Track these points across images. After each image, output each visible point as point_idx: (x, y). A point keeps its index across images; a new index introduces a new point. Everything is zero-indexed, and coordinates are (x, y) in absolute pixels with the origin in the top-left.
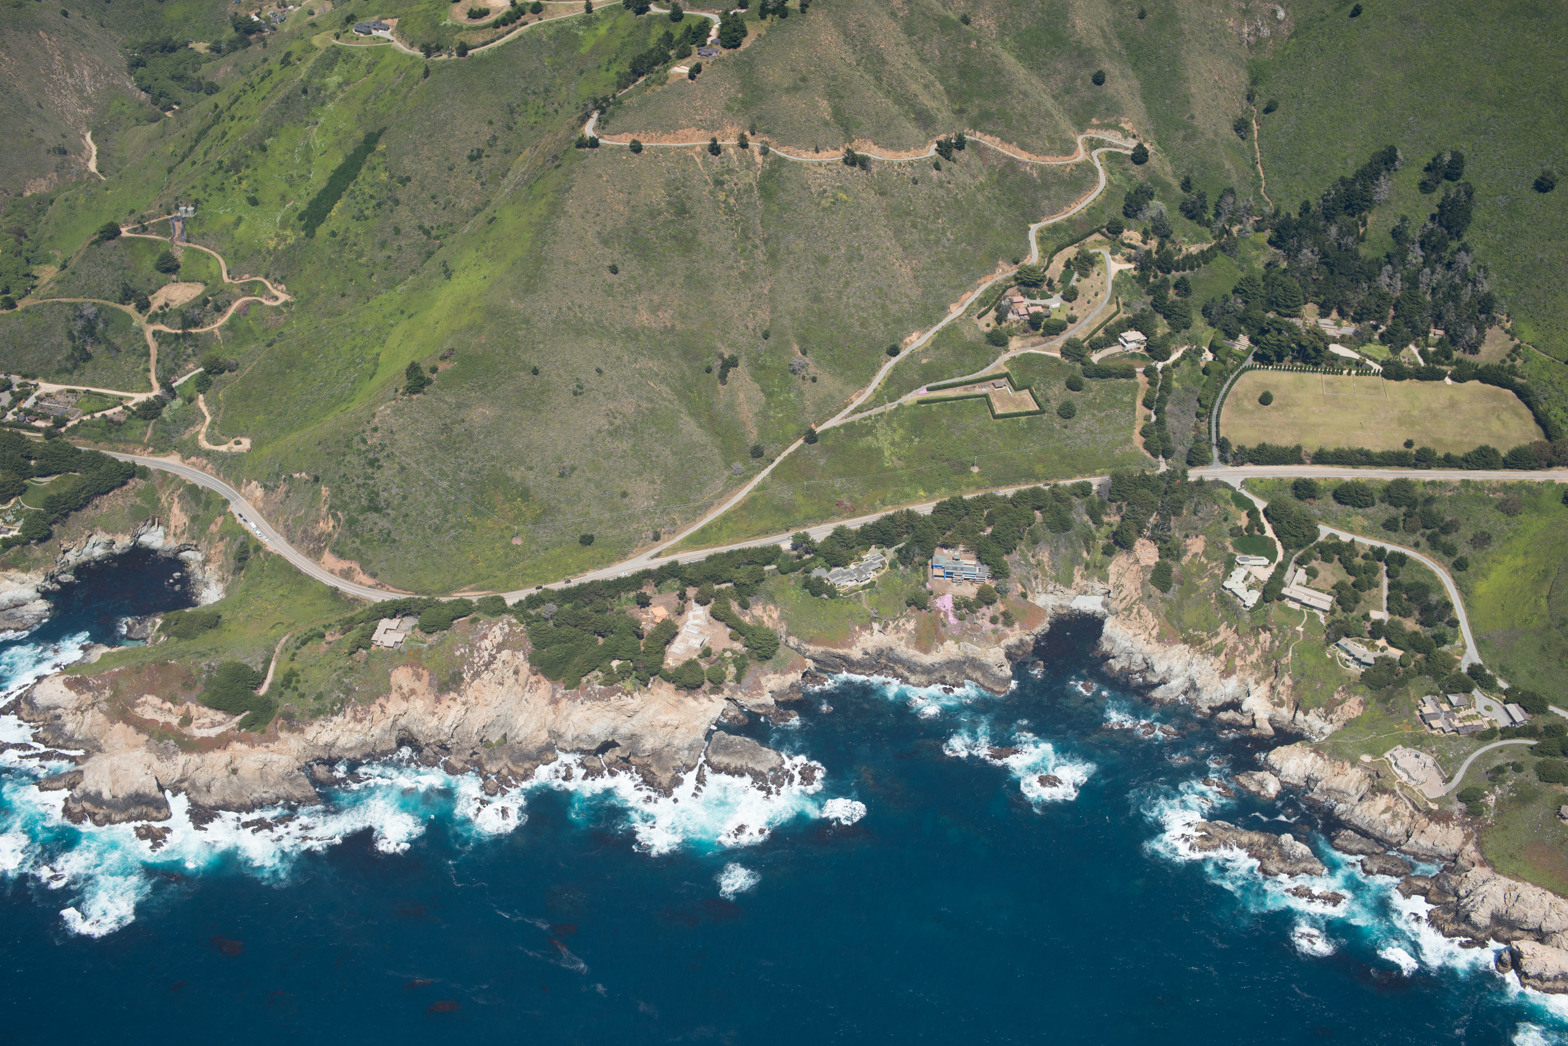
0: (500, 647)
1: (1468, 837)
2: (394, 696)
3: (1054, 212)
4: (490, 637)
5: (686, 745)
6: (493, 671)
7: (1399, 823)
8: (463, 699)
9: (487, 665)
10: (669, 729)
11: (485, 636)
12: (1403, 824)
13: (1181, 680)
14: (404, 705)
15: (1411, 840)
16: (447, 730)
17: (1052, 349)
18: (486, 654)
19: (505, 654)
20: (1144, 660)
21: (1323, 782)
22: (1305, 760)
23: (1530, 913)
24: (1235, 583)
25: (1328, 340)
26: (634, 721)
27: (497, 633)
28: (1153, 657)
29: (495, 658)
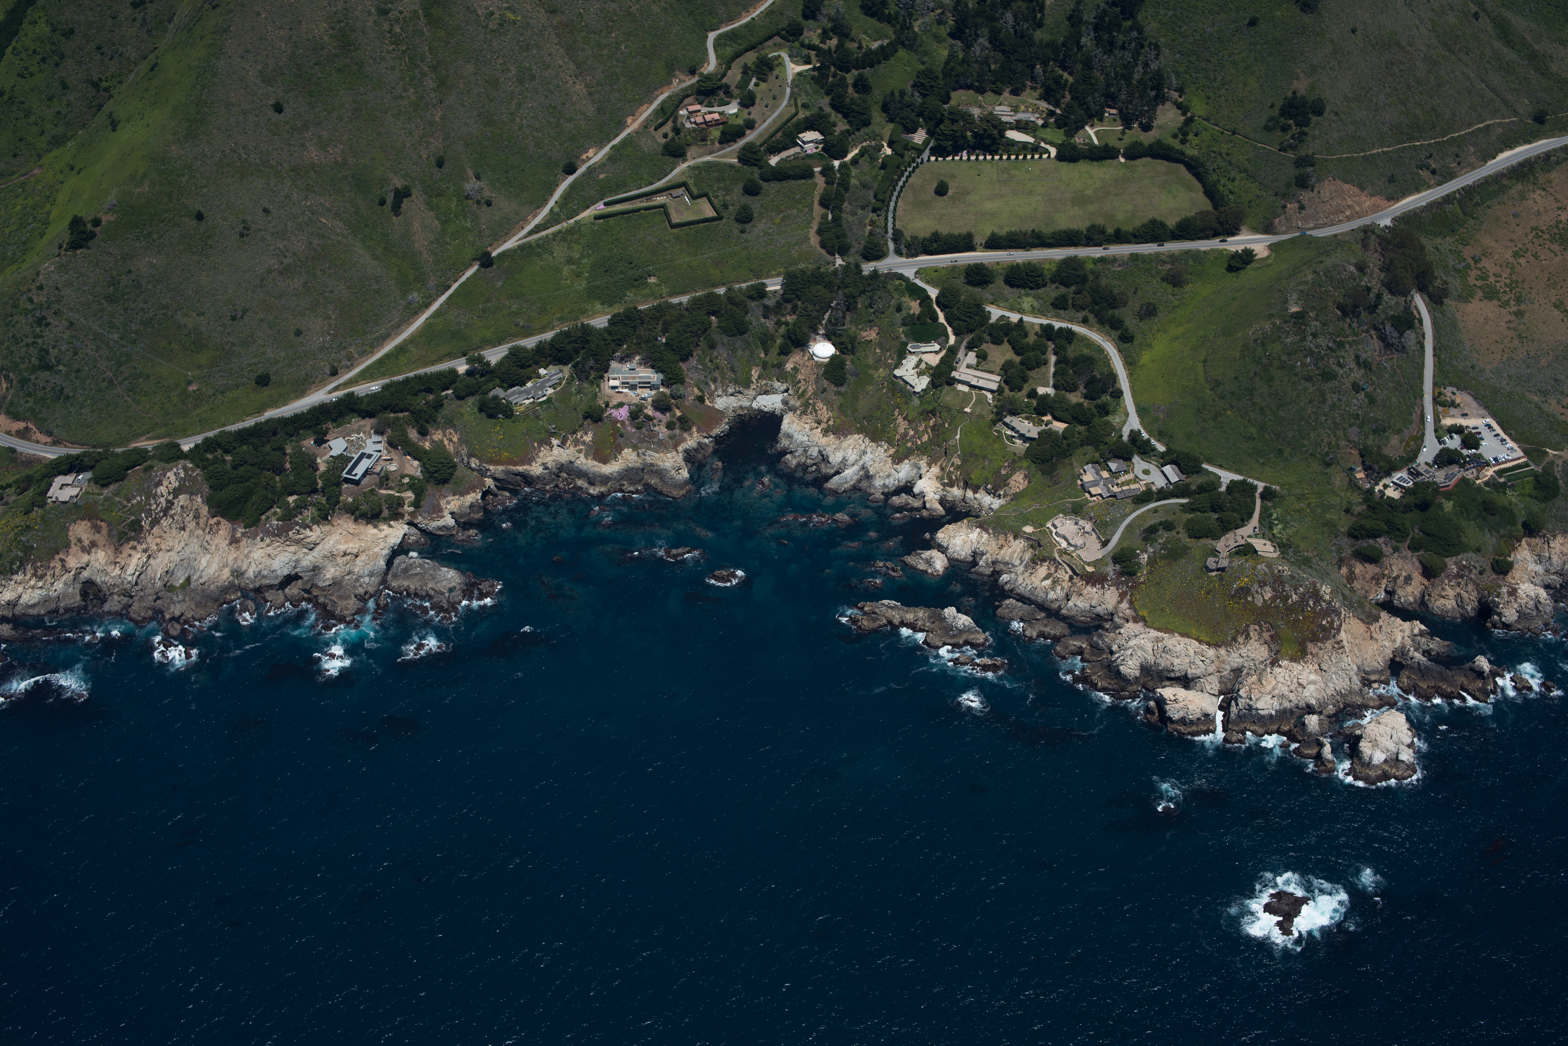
0: (176, 492)
1: (1122, 596)
2: (74, 549)
3: (731, 19)
4: (165, 483)
5: (366, 572)
6: (172, 516)
7: (1059, 588)
8: (144, 546)
9: (166, 511)
10: (348, 557)
11: (160, 483)
12: (1062, 589)
13: (855, 468)
14: (85, 558)
15: (1070, 603)
16: (130, 578)
17: (729, 156)
18: (162, 500)
19: (183, 499)
20: (820, 452)
21: (988, 555)
22: (971, 536)
23: (1176, 661)
24: (907, 370)
25: (1002, 127)
26: (315, 553)
27: (172, 478)
28: (828, 449)
29: (173, 504)
